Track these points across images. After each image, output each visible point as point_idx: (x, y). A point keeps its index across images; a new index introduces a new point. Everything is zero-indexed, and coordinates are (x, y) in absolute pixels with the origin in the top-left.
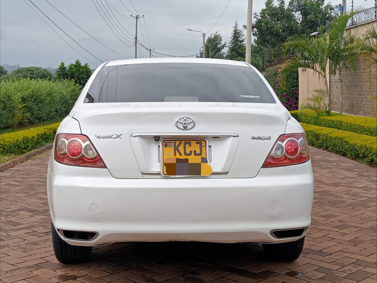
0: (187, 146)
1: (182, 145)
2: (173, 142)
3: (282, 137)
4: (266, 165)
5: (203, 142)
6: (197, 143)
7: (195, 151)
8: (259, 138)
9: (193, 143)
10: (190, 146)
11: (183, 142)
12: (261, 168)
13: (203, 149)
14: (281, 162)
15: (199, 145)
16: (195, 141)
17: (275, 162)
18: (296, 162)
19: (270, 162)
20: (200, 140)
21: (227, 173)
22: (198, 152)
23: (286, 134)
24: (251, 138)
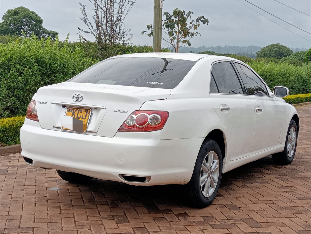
0: (80, 112)
1: (77, 112)
2: (73, 109)
3: (136, 112)
4: (121, 130)
5: (89, 111)
6: (85, 111)
7: (83, 116)
8: (120, 111)
9: (83, 111)
10: (81, 113)
11: (78, 109)
12: (117, 131)
13: (88, 115)
14: (131, 129)
15: (86, 112)
16: (84, 110)
17: (127, 129)
18: (143, 130)
19: (124, 128)
20: (87, 109)
21: (96, 132)
22: (84, 117)
23: (140, 110)
24: (114, 110)
